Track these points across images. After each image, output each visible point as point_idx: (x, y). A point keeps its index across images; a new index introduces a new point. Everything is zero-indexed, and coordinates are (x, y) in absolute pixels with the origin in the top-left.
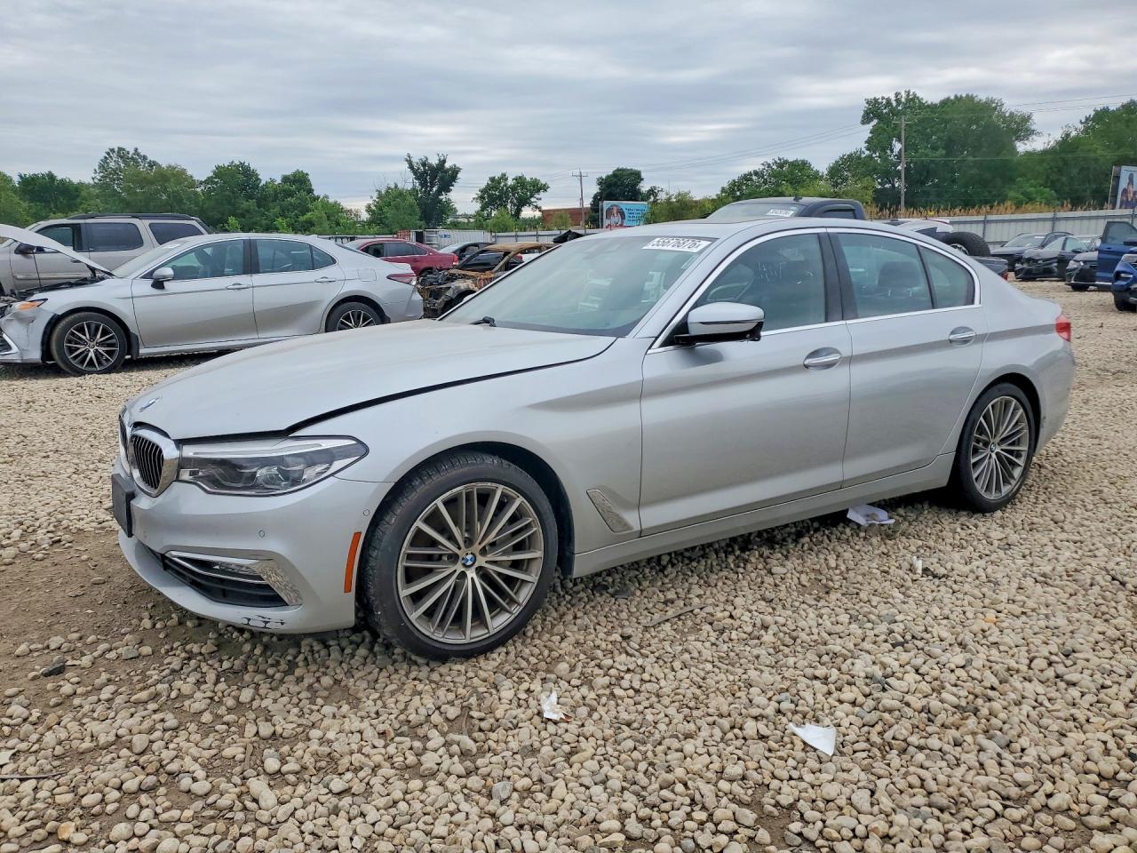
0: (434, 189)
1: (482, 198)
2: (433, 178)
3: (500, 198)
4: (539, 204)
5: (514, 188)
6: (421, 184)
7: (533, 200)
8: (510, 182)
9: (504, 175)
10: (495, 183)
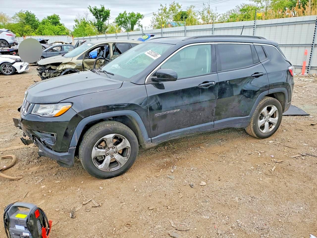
0: (102, 19)
1: (117, 22)
2: (100, 15)
3: (124, 22)
4: (141, 23)
5: (130, 18)
6: (96, 18)
7: (138, 22)
8: (128, 15)
9: (125, 12)
10: (121, 16)
